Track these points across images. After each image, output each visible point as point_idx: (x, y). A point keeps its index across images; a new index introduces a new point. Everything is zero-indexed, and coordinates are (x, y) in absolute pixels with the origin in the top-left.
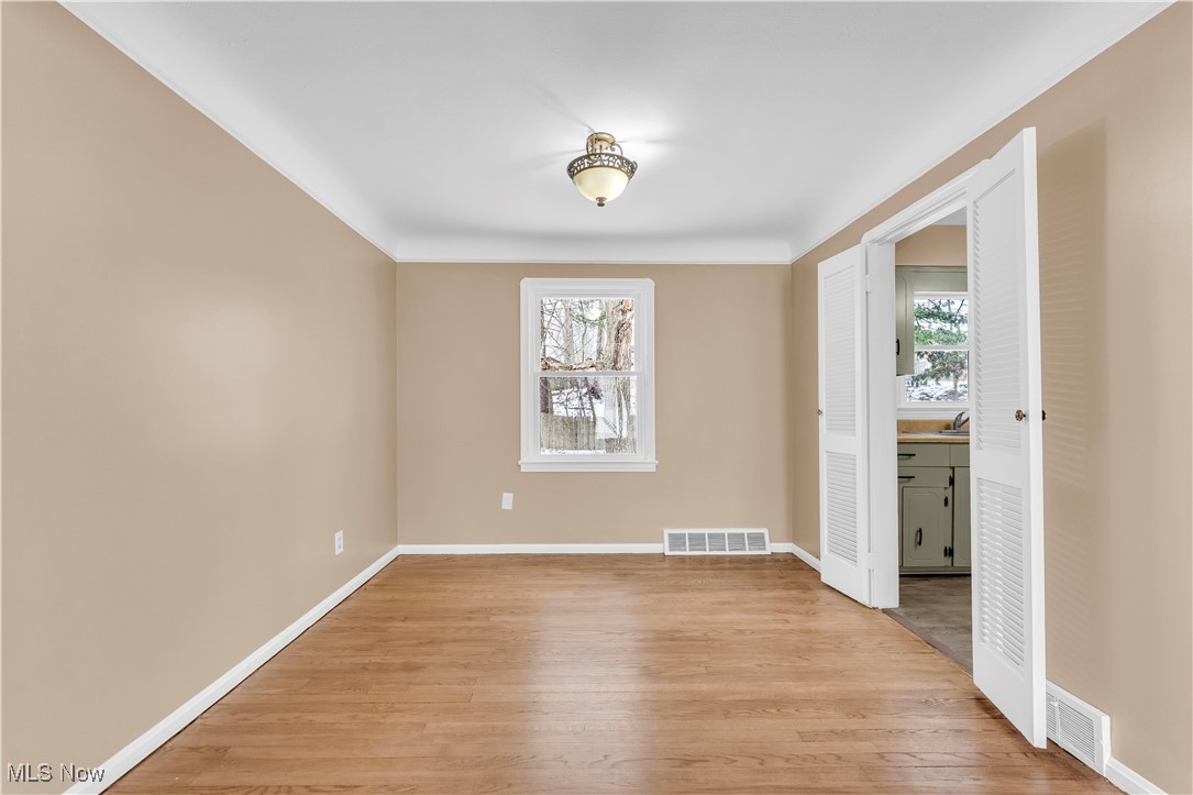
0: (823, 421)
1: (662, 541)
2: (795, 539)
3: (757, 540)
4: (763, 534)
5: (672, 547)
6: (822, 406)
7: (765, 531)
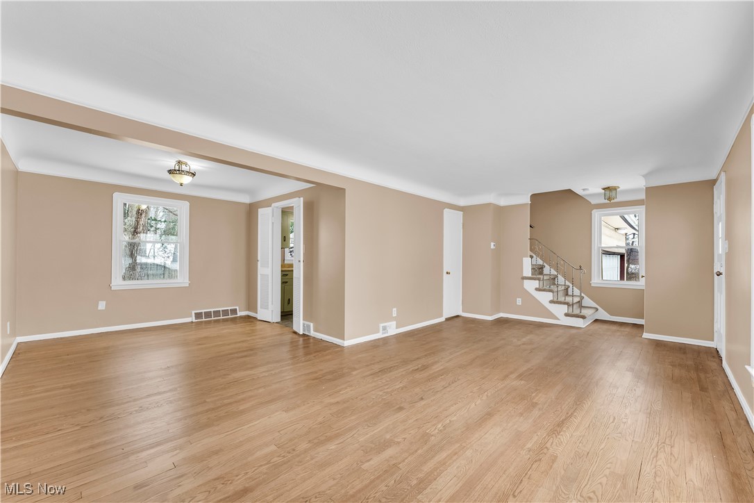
0: (259, 263)
1: (191, 316)
2: (249, 309)
3: (234, 311)
4: (236, 309)
5: (196, 318)
6: (259, 258)
7: (237, 308)
